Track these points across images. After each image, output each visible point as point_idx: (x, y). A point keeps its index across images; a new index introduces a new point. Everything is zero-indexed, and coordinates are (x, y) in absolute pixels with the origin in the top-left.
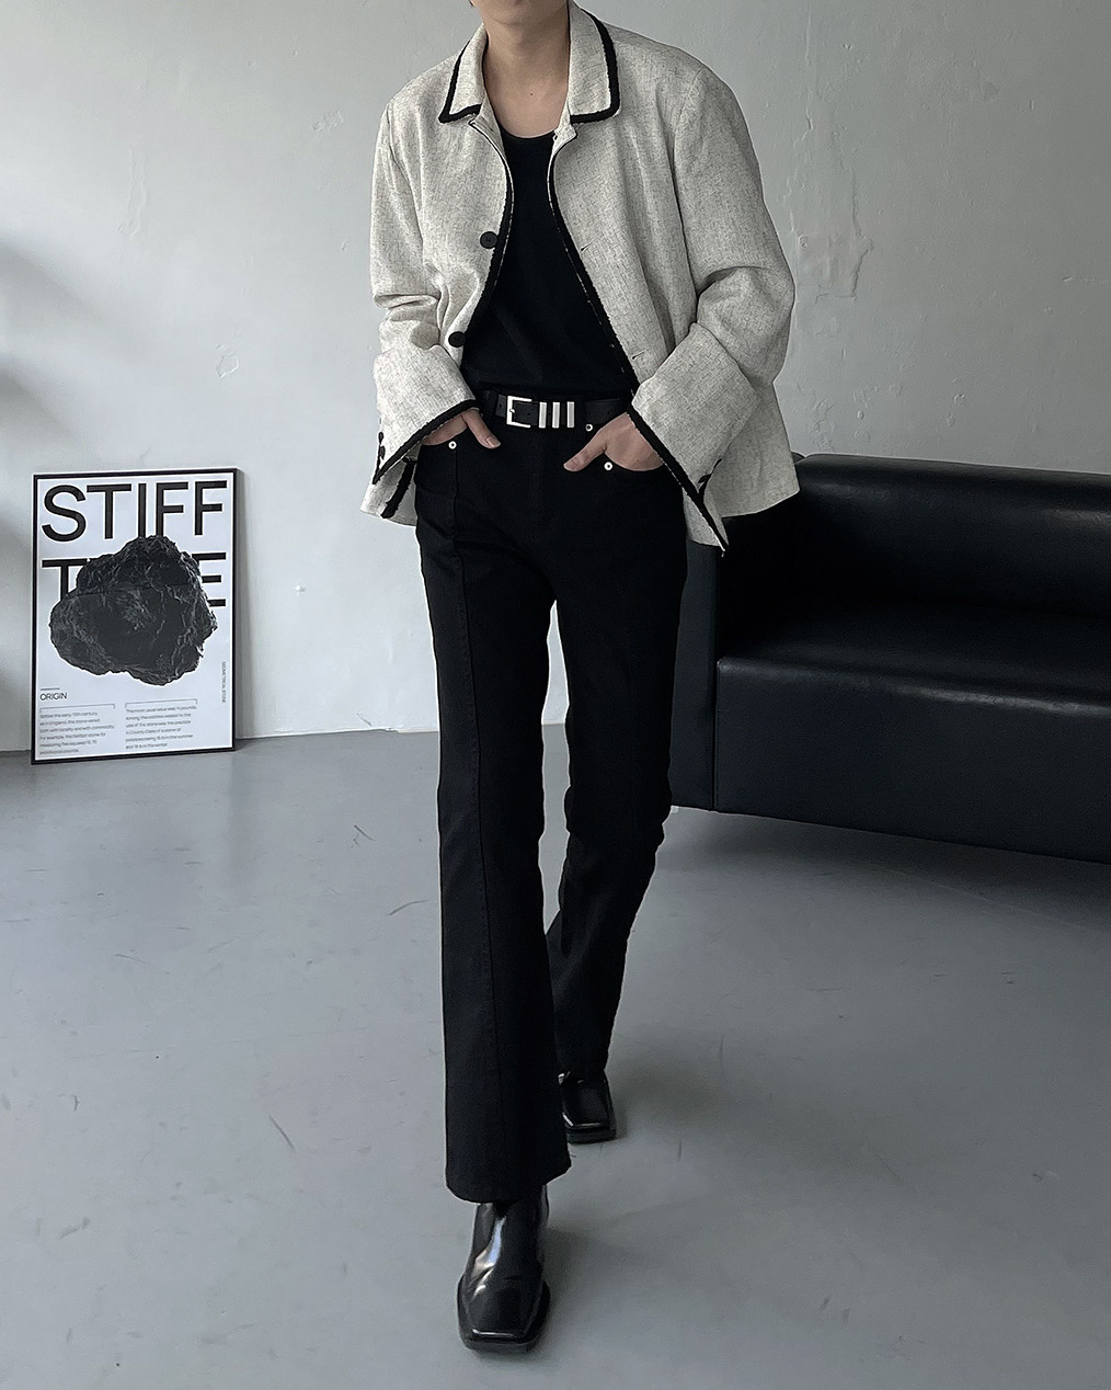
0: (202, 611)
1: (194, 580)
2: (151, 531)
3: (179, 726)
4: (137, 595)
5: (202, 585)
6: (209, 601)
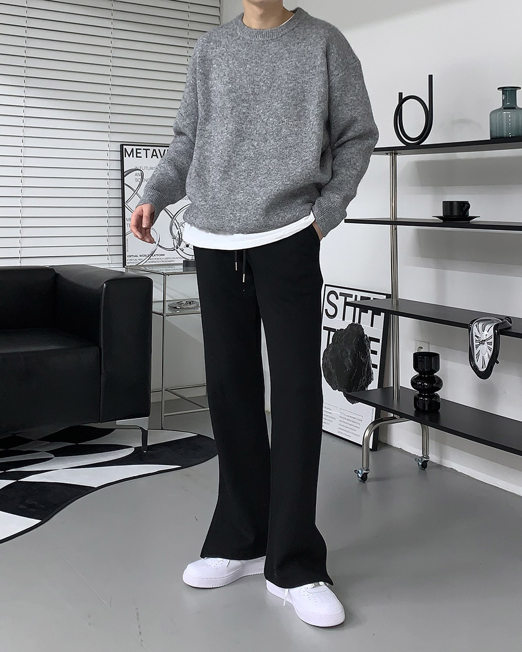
0: (369, 369)
1: (368, 350)
2: (356, 321)
3: (355, 428)
4: (349, 354)
5: (371, 354)
6: (372, 364)
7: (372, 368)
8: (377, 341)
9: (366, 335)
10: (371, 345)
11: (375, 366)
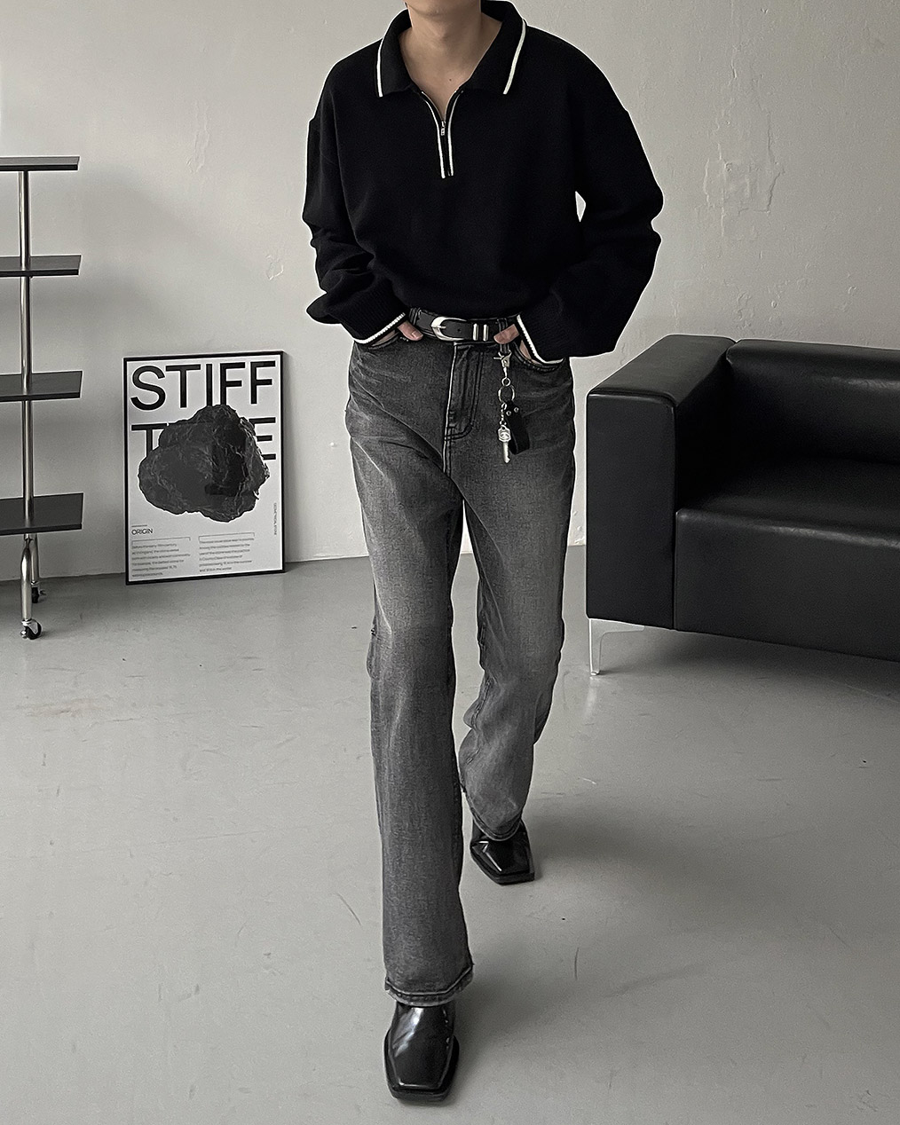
0: (258, 463)
1: (251, 438)
2: (216, 401)
3: (241, 554)
4: (206, 452)
5: (257, 443)
6: (263, 456)
7: (264, 462)
8: (272, 420)
9: (243, 418)
10: (255, 430)
11: (273, 457)
